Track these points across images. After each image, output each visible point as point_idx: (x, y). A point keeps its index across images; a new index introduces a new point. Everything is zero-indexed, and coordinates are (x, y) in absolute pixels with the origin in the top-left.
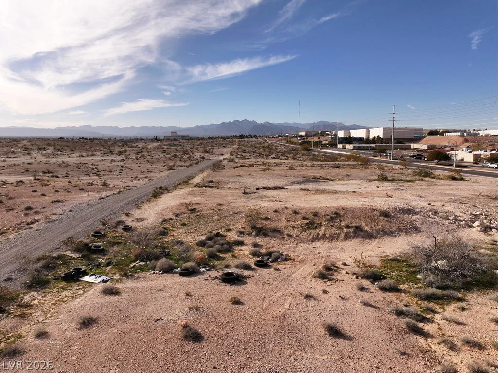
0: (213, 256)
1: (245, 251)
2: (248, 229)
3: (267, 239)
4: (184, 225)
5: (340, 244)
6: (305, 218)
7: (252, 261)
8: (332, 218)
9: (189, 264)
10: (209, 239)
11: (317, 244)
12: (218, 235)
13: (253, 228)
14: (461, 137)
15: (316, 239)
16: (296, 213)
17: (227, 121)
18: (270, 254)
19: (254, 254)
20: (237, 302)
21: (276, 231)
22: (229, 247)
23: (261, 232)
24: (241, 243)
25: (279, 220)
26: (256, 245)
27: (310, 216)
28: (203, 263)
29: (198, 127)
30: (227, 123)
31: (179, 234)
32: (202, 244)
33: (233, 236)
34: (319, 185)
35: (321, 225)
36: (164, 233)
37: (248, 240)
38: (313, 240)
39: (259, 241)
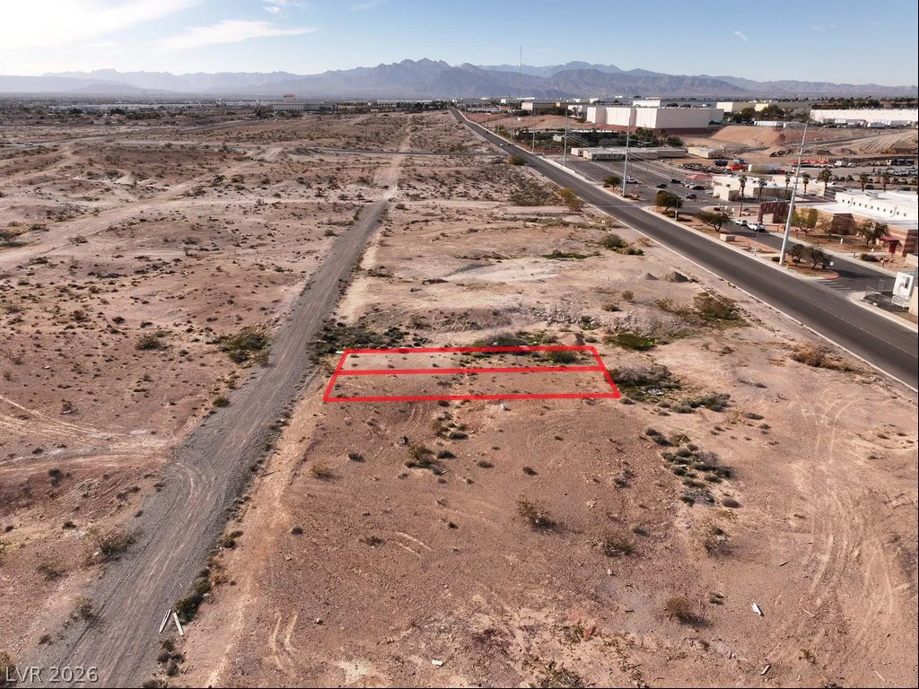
0: (393, 341)
1: (410, 338)
2: (412, 325)
3: (422, 331)
4: (374, 321)
5: (460, 333)
6: (446, 317)
7: (412, 343)
8: (462, 317)
9: (383, 345)
10: (390, 331)
11: (448, 334)
12: (395, 329)
13: (415, 324)
14: (777, 130)
15: (449, 330)
16: (442, 313)
17: (389, 62)
18: (421, 340)
19: (414, 340)
20: (405, 359)
21: (428, 326)
22: (401, 336)
23: (419, 326)
24: (408, 334)
25: (431, 319)
26: (415, 335)
27: (449, 316)
28: (389, 344)
29: (331, 73)
30: (389, 66)
31: (372, 328)
32: (386, 334)
33: (403, 329)
34: (482, 273)
35: (454, 322)
36: (363, 327)
37: (412, 332)
38: (447, 331)
39: (418, 332)
